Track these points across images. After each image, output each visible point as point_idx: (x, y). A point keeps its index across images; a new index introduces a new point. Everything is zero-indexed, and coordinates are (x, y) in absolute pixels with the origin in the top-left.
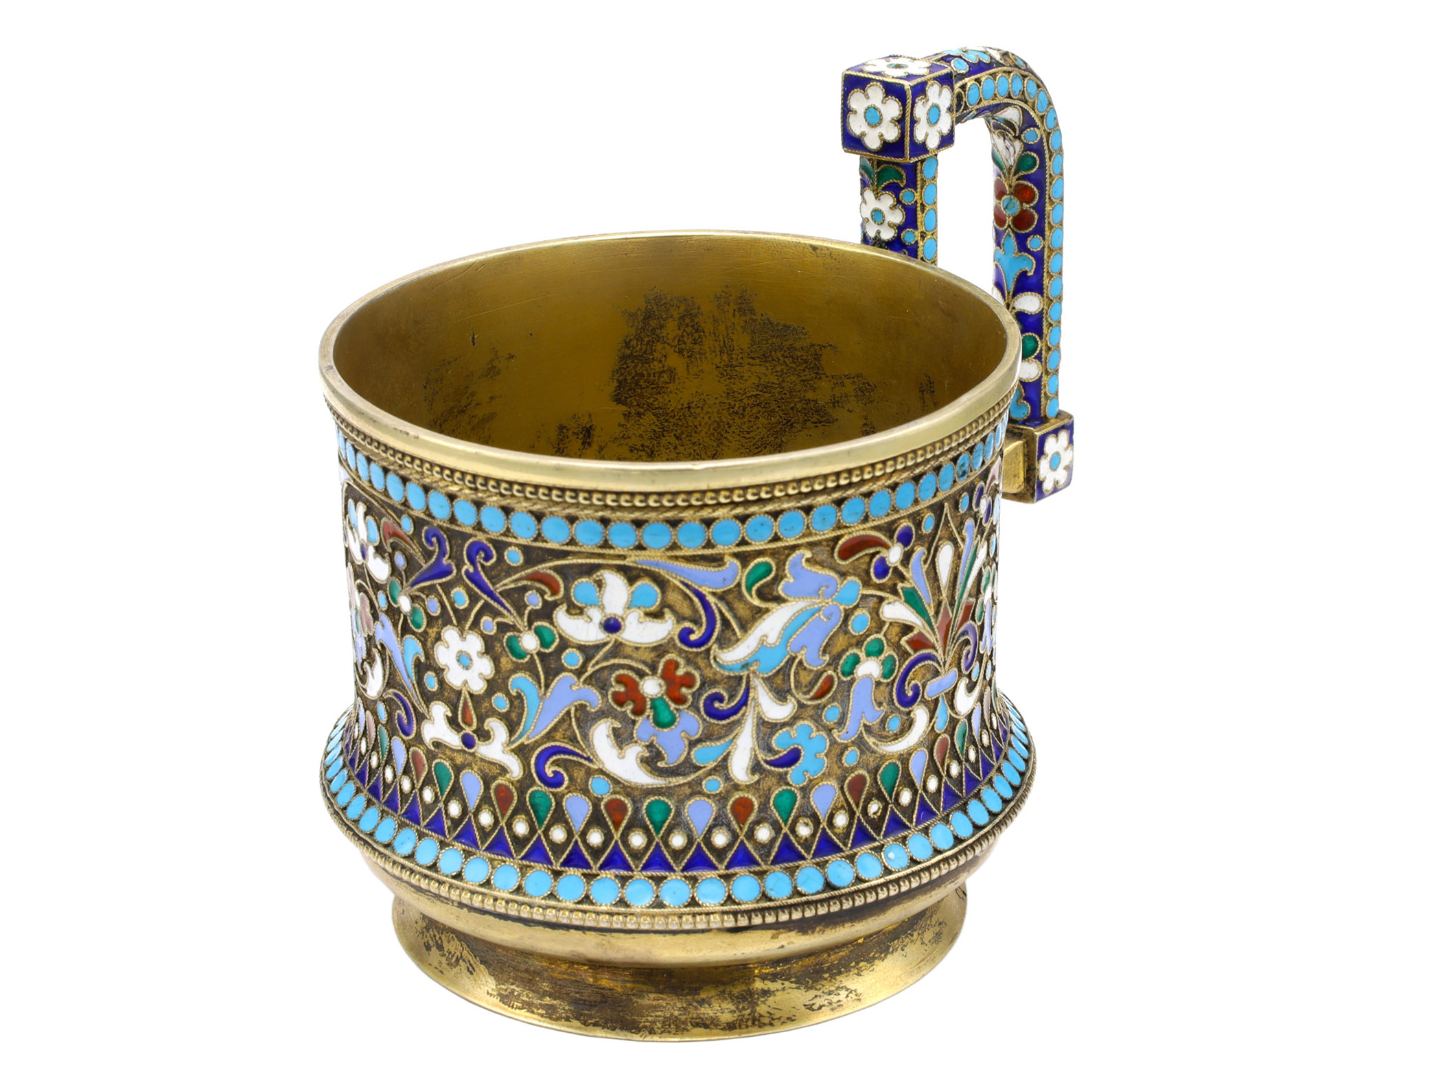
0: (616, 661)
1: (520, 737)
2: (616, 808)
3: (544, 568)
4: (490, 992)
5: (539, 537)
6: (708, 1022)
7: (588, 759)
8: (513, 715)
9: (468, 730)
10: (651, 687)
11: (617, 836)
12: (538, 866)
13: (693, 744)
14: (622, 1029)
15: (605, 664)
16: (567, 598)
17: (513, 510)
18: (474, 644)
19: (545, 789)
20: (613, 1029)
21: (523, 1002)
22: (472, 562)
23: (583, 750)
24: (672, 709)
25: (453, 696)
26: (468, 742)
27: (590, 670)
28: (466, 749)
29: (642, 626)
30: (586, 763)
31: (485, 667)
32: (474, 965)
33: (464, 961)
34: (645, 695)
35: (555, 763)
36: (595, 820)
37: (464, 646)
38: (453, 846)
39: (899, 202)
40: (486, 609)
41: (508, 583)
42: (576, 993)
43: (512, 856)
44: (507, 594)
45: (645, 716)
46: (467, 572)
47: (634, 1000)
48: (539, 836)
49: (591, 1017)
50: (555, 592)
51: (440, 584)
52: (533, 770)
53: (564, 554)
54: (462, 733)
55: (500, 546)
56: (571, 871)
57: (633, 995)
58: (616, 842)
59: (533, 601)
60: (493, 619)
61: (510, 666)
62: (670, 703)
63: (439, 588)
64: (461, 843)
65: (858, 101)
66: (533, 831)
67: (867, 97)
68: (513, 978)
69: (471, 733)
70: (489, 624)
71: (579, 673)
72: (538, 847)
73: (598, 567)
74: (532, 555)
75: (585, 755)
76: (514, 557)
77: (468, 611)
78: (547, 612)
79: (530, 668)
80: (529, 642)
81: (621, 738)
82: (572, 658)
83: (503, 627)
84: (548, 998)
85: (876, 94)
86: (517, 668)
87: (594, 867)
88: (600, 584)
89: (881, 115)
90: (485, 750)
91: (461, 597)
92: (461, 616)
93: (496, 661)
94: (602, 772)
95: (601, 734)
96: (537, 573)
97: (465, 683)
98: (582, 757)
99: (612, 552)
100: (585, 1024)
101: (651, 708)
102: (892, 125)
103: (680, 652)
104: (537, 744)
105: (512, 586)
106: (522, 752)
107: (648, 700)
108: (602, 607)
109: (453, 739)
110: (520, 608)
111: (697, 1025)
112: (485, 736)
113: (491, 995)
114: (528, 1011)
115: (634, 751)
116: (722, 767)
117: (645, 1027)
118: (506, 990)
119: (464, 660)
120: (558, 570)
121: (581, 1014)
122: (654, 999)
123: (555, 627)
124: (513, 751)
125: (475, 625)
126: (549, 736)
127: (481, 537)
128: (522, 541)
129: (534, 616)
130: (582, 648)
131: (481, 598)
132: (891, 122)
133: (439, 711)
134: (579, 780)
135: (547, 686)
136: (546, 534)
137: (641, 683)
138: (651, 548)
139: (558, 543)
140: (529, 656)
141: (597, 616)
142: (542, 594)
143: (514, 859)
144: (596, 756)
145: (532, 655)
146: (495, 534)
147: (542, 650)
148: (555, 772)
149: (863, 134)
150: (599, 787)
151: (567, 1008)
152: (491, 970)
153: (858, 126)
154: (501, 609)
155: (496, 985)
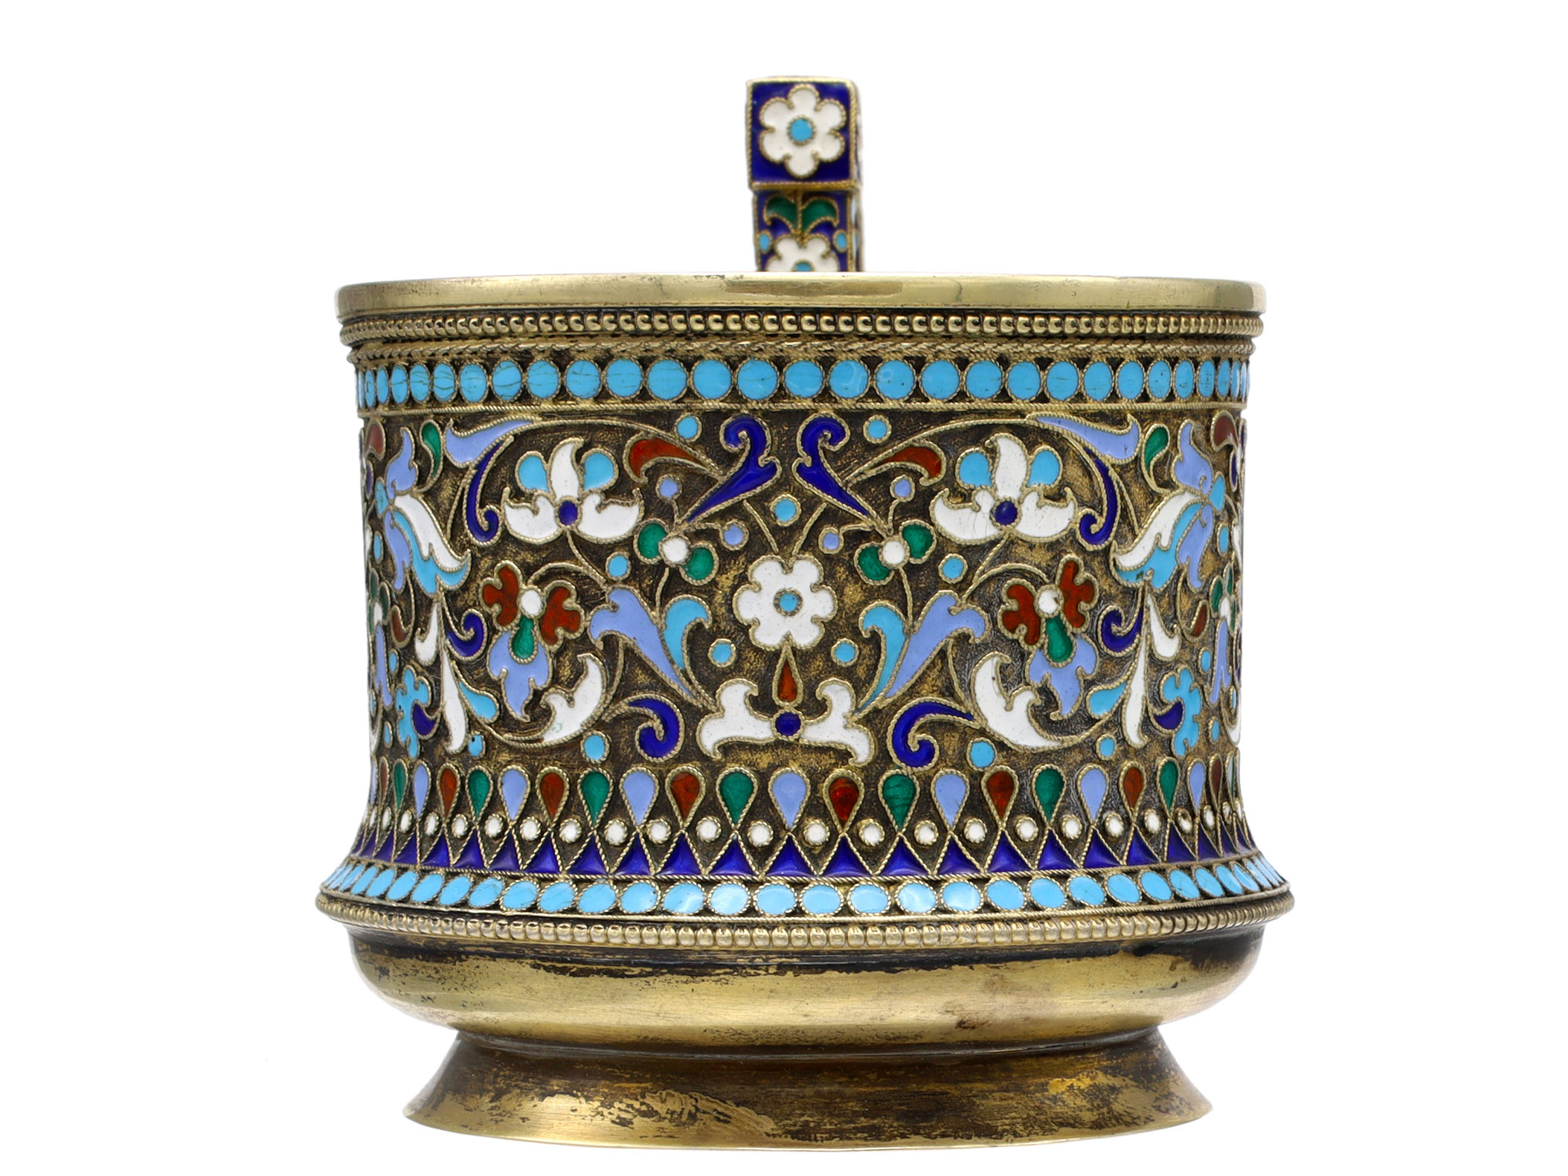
0: (1008, 565)
1: (873, 697)
2: (1001, 784)
3: (922, 438)
4: (771, 1132)
5: (917, 394)
6: (1072, 1122)
7: (968, 716)
8: (861, 672)
9: (788, 707)
10: (1048, 603)
11: (1002, 826)
12: (908, 880)
13: (1089, 684)
14: (979, 1136)
15: (995, 570)
16: (950, 481)
17: (880, 360)
18: (806, 572)
19: (907, 770)
20: (969, 1138)
21: (830, 1131)
22: (811, 448)
23: (960, 703)
24: (1069, 634)
25: (761, 665)
26: (788, 725)
27: (977, 581)
28: (784, 738)
29: (1040, 512)
30: (964, 721)
31: (822, 605)
32: (727, 1112)
33: (704, 1112)
34: (1041, 614)
35: (920, 729)
36: (974, 807)
37: (789, 582)
38: (769, 881)
39: (833, 247)
40: (831, 516)
41: (868, 470)
42: (901, 1105)
43: (866, 873)
44: (861, 487)
45: (1039, 645)
46: (801, 468)
47: (978, 1102)
48: (901, 839)
49: (933, 1128)
50: (935, 470)
51: (748, 500)
52: (890, 747)
53: (948, 416)
54: (776, 716)
55: (857, 418)
56: (952, 878)
57: (974, 1096)
58: (1003, 833)
59: (902, 490)
60: (839, 528)
61: (858, 597)
62: (1068, 625)
63: (746, 504)
64: (782, 875)
65: (774, 115)
66: (890, 834)
67: (791, 107)
68: (800, 1108)
69: (794, 712)
70: (831, 540)
71: (960, 587)
72: (902, 853)
73: (989, 429)
74: (903, 422)
75: (964, 711)
76: (877, 430)
77: (798, 526)
78: (920, 506)
79: (893, 592)
80: (894, 553)
81: (1009, 680)
82: (952, 568)
83: (854, 539)
84: (863, 1119)
85: (804, 103)
86: (871, 595)
87: (982, 870)
88: (993, 453)
89: (813, 127)
90: (816, 732)
91: (786, 509)
92: (785, 536)
93: (839, 591)
94: (983, 732)
95: (985, 676)
96: (911, 447)
97: (787, 638)
98: (959, 714)
99: (1009, 406)
100: (929, 1136)
101: (1045, 633)
102: (831, 138)
103: (1081, 550)
104: (895, 705)
105: (873, 472)
106: (873, 721)
107: (1043, 620)
108: (993, 488)
109: (761, 730)
110: (882, 503)
111: (1061, 1125)
112: (818, 708)
113: (774, 1136)
114: (841, 1139)
115: (1025, 698)
116: (1116, 721)
117: (1005, 1130)
118: (795, 1125)
119: (788, 603)
120: (937, 438)
121: (920, 1128)
122: (1002, 1100)
123: (932, 524)
124: (858, 722)
125: (810, 545)
126: (912, 692)
127: (826, 410)
128: (889, 405)
129: (904, 510)
130: (966, 550)
131: (820, 501)
132: (830, 133)
133: (735, 694)
134: (950, 752)
135: (916, 615)
136: (927, 388)
137: (1037, 595)
138: (1055, 399)
139: (942, 400)
140: (892, 574)
141: (986, 501)
142: (917, 476)
143: (870, 876)
144: (977, 709)
145: (897, 572)
146: (850, 402)
147: (913, 561)
148: (921, 743)
149: (787, 157)
150: (981, 755)
151: (895, 1124)
152: (759, 1108)
153: (775, 149)
154: (853, 511)
155: (776, 1124)
